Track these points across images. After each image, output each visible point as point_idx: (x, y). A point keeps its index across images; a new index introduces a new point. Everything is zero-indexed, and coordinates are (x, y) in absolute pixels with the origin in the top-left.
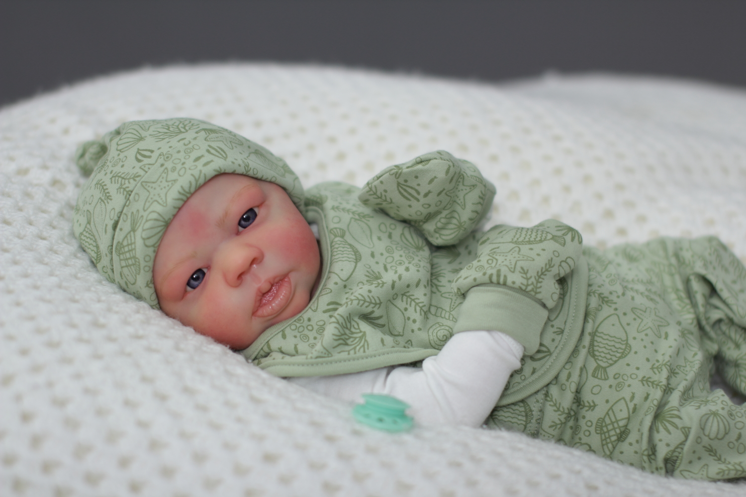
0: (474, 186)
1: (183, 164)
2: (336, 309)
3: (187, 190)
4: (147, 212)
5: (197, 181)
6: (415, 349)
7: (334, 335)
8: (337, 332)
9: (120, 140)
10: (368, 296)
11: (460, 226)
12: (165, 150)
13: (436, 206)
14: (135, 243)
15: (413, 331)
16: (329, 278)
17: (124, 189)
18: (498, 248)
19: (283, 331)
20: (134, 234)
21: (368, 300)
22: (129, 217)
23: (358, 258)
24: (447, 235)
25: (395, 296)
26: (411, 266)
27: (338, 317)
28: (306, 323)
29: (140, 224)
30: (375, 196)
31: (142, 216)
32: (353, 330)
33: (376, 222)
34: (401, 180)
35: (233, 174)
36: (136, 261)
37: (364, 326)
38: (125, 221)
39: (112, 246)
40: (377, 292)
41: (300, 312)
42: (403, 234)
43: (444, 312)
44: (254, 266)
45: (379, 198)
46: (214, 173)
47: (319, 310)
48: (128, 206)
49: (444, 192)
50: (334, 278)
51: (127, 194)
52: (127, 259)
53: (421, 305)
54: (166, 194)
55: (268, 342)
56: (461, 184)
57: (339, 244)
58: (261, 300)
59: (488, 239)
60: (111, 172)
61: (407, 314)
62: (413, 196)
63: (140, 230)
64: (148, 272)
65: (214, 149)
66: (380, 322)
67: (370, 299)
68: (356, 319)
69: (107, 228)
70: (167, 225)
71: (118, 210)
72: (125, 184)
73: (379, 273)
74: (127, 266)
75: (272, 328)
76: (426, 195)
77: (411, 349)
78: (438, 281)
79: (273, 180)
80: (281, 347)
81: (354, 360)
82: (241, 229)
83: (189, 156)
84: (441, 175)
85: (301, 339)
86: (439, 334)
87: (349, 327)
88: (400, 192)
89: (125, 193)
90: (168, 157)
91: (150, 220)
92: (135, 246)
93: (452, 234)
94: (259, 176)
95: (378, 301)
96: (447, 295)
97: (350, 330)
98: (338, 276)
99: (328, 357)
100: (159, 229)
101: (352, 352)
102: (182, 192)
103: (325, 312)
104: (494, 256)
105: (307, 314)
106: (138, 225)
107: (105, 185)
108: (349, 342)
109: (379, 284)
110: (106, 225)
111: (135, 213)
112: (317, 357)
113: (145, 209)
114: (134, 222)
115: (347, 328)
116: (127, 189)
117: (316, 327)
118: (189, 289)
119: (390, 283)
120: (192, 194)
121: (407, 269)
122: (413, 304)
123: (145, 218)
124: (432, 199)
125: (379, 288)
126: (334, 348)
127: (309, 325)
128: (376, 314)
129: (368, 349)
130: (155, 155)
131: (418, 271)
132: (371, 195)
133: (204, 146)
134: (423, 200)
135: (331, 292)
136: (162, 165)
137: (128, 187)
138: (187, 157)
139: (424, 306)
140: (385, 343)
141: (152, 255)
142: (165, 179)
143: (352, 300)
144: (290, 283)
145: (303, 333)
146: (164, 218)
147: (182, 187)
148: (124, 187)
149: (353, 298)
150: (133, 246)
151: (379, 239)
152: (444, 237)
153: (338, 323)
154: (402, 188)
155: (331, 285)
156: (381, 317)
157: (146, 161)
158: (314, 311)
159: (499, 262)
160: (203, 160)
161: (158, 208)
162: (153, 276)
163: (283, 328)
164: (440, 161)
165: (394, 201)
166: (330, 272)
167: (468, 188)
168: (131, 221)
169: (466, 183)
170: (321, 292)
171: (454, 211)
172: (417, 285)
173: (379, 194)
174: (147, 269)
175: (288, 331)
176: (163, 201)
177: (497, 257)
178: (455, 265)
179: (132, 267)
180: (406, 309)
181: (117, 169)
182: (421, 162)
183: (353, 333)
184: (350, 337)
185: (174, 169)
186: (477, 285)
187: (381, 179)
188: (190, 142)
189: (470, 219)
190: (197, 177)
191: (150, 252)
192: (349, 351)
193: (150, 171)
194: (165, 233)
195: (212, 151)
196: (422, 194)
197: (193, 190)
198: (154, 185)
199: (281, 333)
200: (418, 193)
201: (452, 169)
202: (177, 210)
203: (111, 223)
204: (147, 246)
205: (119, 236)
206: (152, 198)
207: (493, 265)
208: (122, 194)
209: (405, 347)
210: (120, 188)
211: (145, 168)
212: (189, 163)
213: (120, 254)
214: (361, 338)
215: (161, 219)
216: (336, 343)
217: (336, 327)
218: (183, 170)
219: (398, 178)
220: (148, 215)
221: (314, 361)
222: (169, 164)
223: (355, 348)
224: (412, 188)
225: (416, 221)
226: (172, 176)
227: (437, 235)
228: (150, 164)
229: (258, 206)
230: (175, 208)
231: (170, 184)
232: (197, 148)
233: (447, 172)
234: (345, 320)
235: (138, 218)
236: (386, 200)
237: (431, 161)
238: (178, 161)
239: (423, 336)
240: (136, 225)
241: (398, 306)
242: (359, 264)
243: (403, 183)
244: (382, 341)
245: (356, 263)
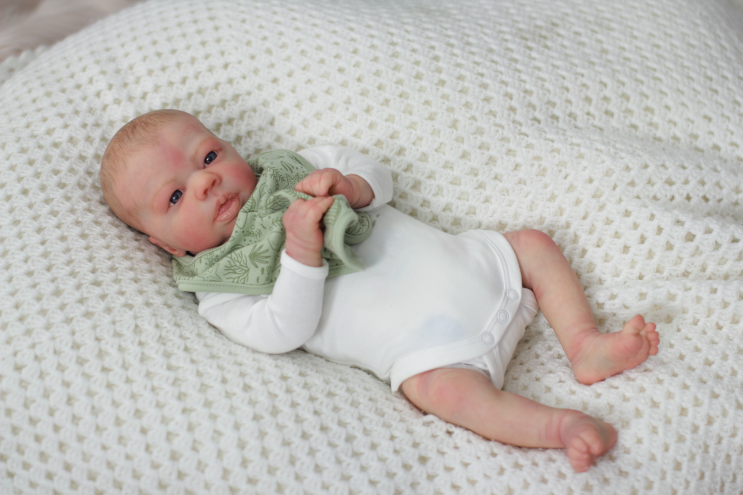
8: (228, 264)
58: (219, 210)
81: (235, 286)
82: (206, 165)
97: (240, 263)
99: (219, 281)
101: (236, 280)
108: (237, 271)
112: (210, 281)
115: (238, 261)
118: (171, 204)
126: (225, 275)
144: (239, 199)
183: (242, 266)
184: (239, 269)
192: (234, 278)
214: (246, 272)
216: (226, 272)
223: (239, 277)
229: (218, 151)
234: (237, 256)
244: (258, 279)
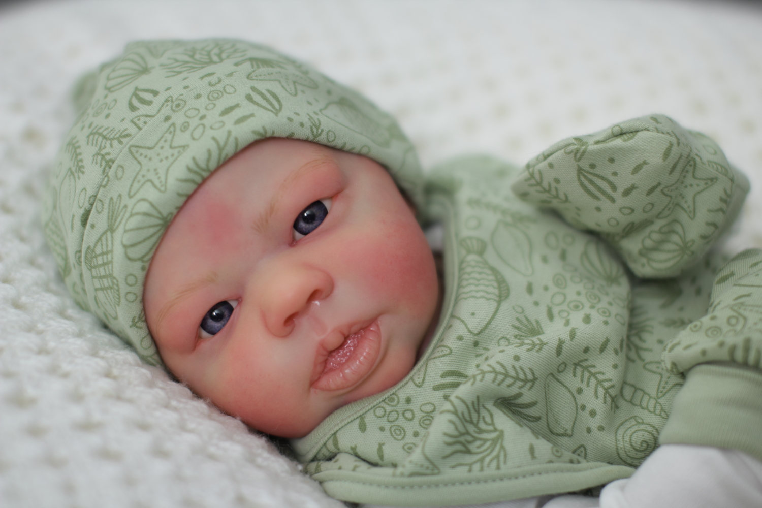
0: (713, 180)
1: (203, 117)
2: (456, 385)
3: (203, 165)
4: (134, 200)
5: (221, 149)
6: (592, 464)
7: (446, 434)
8: (451, 430)
9: (114, 70)
10: (514, 367)
11: (684, 248)
12: (175, 93)
13: (644, 211)
14: (112, 251)
15: (589, 430)
16: (449, 327)
17: (103, 157)
18: (749, 295)
19: (362, 417)
20: (112, 237)
21: (513, 373)
22: (106, 206)
23: (503, 293)
24: (661, 261)
25: (562, 368)
26: (594, 314)
27: (456, 402)
28: (403, 406)
29: (122, 219)
30: (539, 188)
31: (126, 206)
32: (482, 426)
33: (540, 230)
34: (585, 164)
35: (290, 139)
36: (113, 283)
37: (503, 421)
38: (99, 213)
39: (80, 251)
40: (530, 360)
41: (395, 383)
42: (585, 254)
43: (646, 398)
44: (317, 303)
45: (545, 191)
46: (252, 138)
47: (426, 384)
48: (104, 187)
49: (660, 188)
50: (458, 329)
51: (106, 166)
52: (101, 278)
53: (606, 384)
54: (167, 170)
55: (335, 434)
56: (690, 175)
57: (474, 267)
58: (326, 362)
59: (732, 274)
60: (90, 126)
61: (581, 400)
62: (604, 193)
63: (120, 230)
64: (133, 302)
65: (260, 93)
66: (532, 412)
67: (517, 373)
68: (490, 406)
69: (74, 221)
70: (167, 224)
71: (90, 192)
72: (105, 147)
73: (537, 322)
74: (102, 289)
75: (344, 409)
76: (627, 193)
77: (584, 464)
78: (641, 339)
79: (364, 151)
80: (356, 446)
81: (478, 481)
82: (298, 235)
83: (215, 105)
84: (656, 159)
85: (392, 434)
86: (634, 438)
87: (475, 420)
88: (582, 185)
89: (104, 163)
90: (178, 106)
91: (137, 214)
92: (112, 258)
93: (669, 259)
94: (339, 143)
95: (530, 377)
96: (653, 367)
97: (476, 425)
98: (466, 325)
99: (433, 474)
100: (152, 230)
101: (476, 467)
102: (194, 168)
103: (437, 388)
104: (741, 311)
105: (406, 390)
106: (118, 220)
107: (79, 147)
108: (473, 447)
109: (534, 345)
110: (73, 216)
111: (115, 200)
112: (412, 475)
113: (132, 193)
114: (112, 216)
115: (471, 422)
116: (108, 158)
117: (419, 415)
118: (204, 334)
119: (555, 343)
120: (213, 173)
121: (587, 319)
122: (593, 381)
123: (129, 209)
124: (637, 200)
125: (534, 352)
126: (445, 457)
127: (408, 410)
128: (527, 398)
129: (505, 462)
130: (158, 101)
131: (606, 323)
132: (531, 185)
133: (244, 87)
134: (621, 201)
135: (451, 353)
136: (167, 119)
137: (108, 154)
138: (211, 106)
139: (613, 386)
140: (537, 454)
141: (140, 275)
142: (168, 143)
143: (483, 373)
144: (378, 333)
145: (396, 423)
146: (160, 213)
147: (194, 159)
148: (103, 152)
149: (485, 368)
150: (109, 256)
151: (545, 260)
152: (655, 265)
153: (455, 413)
154: (585, 177)
155: (451, 341)
156: (534, 404)
157: (143, 109)
158: (417, 386)
159: (750, 323)
160: (237, 114)
161: (151, 194)
162: (144, 310)
163: (361, 413)
164: (655, 134)
165: (570, 198)
166: (452, 316)
167: (702, 183)
168: (109, 213)
169: (699, 174)
170: (433, 350)
171: (676, 221)
172: (603, 348)
173: (545, 184)
174: (131, 297)
175: (370, 418)
176: (161, 182)
177: (746, 314)
178: (672, 313)
179: (109, 291)
180: (580, 391)
181: (100, 121)
182: (622, 134)
183: (481, 431)
184: (476, 439)
185: (185, 127)
186: (707, 361)
187: (550, 159)
188: (220, 81)
189: (703, 237)
190: (222, 143)
191: (136, 269)
192: (471, 465)
193: (145, 128)
194: (162, 238)
195: (257, 98)
196: (621, 190)
197: (213, 165)
198: (149, 153)
199: (358, 421)
200: (614, 188)
201: (675, 149)
202: (184, 199)
203: (80, 213)
204: (130, 259)
205: (90, 237)
206: (143, 176)
207: (739, 327)
208: (99, 164)
209: (571, 462)
210: (98, 154)
211: (138, 123)
212: (213, 117)
213: (92, 267)
214: (495, 441)
215: (155, 213)
216: (449, 450)
217: (451, 421)
218: (200, 129)
219: (579, 160)
220: (135, 204)
221: (406, 480)
222: (178, 119)
223: (482, 460)
224: (603, 178)
225: (608, 234)
226: (182, 138)
227: (644, 260)
228: (147, 116)
229: (333, 197)
230: (179, 195)
231: (176, 152)
232: (231, 90)
233: (667, 154)
234: (468, 407)
235: (118, 208)
236: (557, 197)
237: (640, 134)
238: (194, 113)
239: (607, 440)
240: (116, 220)
241: (566, 383)
242: (505, 306)
243: (587, 168)
244: (532, 450)
245: (499, 303)
